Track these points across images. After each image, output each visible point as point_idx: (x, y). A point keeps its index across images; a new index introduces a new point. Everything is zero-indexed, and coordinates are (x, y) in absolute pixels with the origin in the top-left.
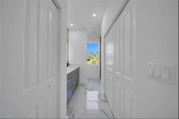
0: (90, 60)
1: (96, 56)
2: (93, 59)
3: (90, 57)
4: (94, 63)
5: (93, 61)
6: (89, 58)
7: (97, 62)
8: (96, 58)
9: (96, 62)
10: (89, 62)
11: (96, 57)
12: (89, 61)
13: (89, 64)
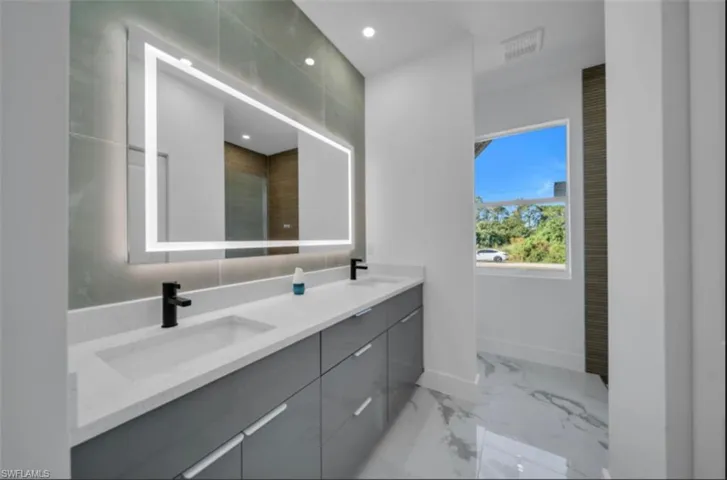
0: (512, 239)
1: (544, 218)
2: (527, 233)
3: (512, 228)
4: (534, 253)
5: (528, 245)
6: (502, 232)
7: (551, 249)
8: (546, 230)
9: (546, 249)
10: (508, 252)
11: (548, 223)
12: (506, 247)
13: (504, 258)
